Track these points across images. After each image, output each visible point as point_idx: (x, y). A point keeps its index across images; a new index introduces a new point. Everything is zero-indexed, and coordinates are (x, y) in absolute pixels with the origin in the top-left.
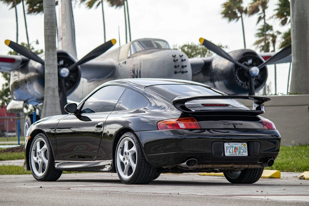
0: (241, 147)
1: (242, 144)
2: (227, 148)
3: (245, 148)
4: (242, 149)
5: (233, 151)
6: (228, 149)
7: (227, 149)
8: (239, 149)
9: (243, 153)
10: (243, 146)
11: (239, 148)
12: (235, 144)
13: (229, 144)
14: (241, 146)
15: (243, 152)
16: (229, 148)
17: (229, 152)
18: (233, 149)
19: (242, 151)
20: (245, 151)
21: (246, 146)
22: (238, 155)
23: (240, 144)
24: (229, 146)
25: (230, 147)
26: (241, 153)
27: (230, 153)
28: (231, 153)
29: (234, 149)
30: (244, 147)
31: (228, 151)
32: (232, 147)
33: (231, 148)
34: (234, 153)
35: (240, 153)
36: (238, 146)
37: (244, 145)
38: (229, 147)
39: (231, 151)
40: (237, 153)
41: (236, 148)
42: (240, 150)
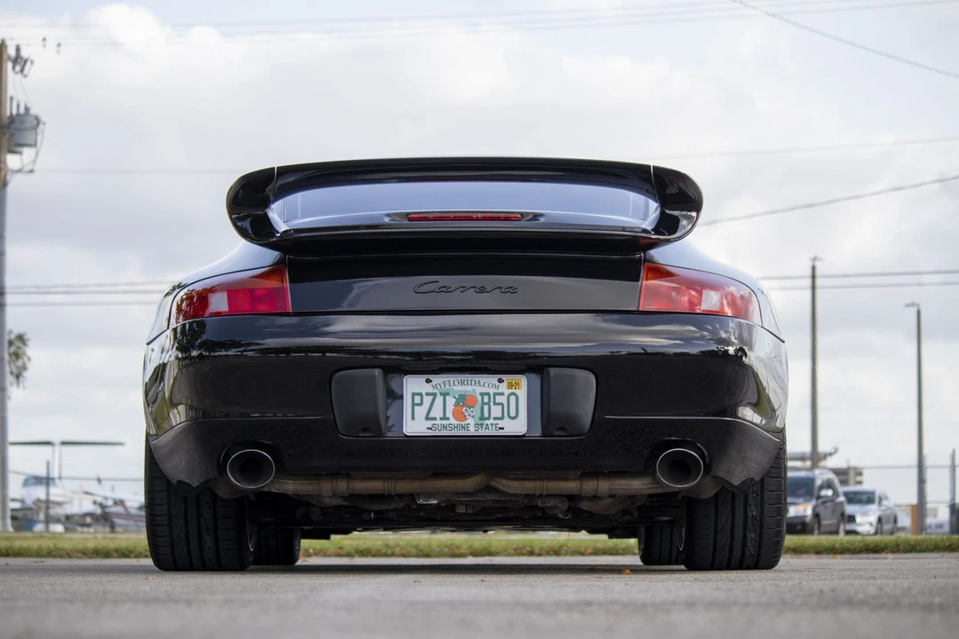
0: (495, 394)
1: (501, 381)
2: (417, 399)
3: (513, 399)
4: (495, 404)
5: (449, 414)
6: (421, 404)
7: (414, 405)
8: (483, 403)
9: (501, 423)
10: (503, 388)
11: (479, 398)
12: (462, 383)
13: (428, 381)
14: (492, 391)
15: (502, 418)
16: (427, 400)
17: (427, 418)
18: (451, 401)
19: (496, 411)
20: (513, 414)
21: (522, 393)
22: (472, 431)
23: (493, 379)
24: (428, 388)
25: (434, 395)
26: (491, 421)
27: (429, 424)
28: (438, 422)
29: (456, 404)
30: (507, 392)
31: (421, 412)
32: (445, 395)
33: (439, 399)
34: (453, 421)
35: (487, 422)
36: (479, 390)
37: (510, 386)
38: (427, 394)
39: (437, 412)
40: (471, 421)
41: (464, 401)
42: (486, 407)
